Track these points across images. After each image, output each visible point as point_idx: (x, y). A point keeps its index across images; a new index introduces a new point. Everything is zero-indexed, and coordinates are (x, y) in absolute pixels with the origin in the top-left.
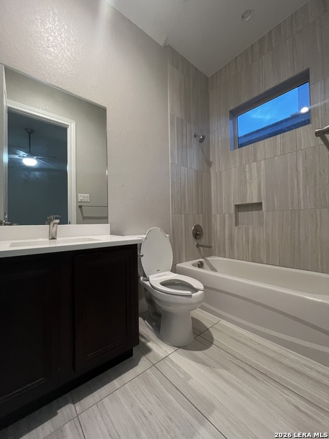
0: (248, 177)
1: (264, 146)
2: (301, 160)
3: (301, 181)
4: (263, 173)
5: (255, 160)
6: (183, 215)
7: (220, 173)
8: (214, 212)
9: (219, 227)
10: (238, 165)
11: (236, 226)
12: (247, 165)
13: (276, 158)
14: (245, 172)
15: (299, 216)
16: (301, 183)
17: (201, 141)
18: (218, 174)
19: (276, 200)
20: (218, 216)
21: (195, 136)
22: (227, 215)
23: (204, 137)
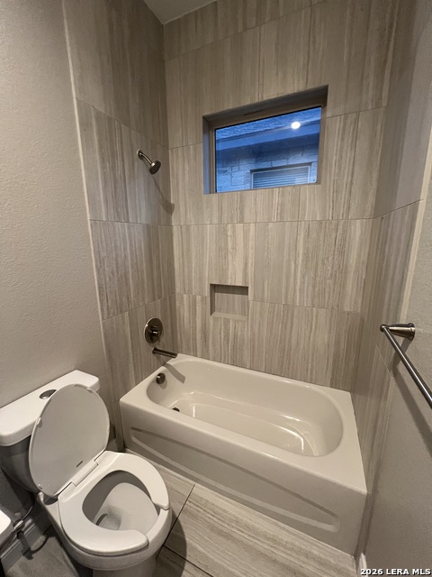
0: (230, 245)
1: (255, 200)
2: (302, 236)
3: (299, 267)
4: (251, 243)
5: (241, 221)
6: (126, 314)
7: (188, 227)
8: (178, 290)
9: (186, 314)
10: (215, 220)
11: (211, 314)
12: (230, 225)
13: (271, 225)
14: (227, 236)
15: (293, 314)
16: (299, 270)
17: (153, 171)
18: (184, 230)
19: (266, 286)
20: (185, 295)
21: (141, 157)
22: (199, 298)
23: (158, 164)
